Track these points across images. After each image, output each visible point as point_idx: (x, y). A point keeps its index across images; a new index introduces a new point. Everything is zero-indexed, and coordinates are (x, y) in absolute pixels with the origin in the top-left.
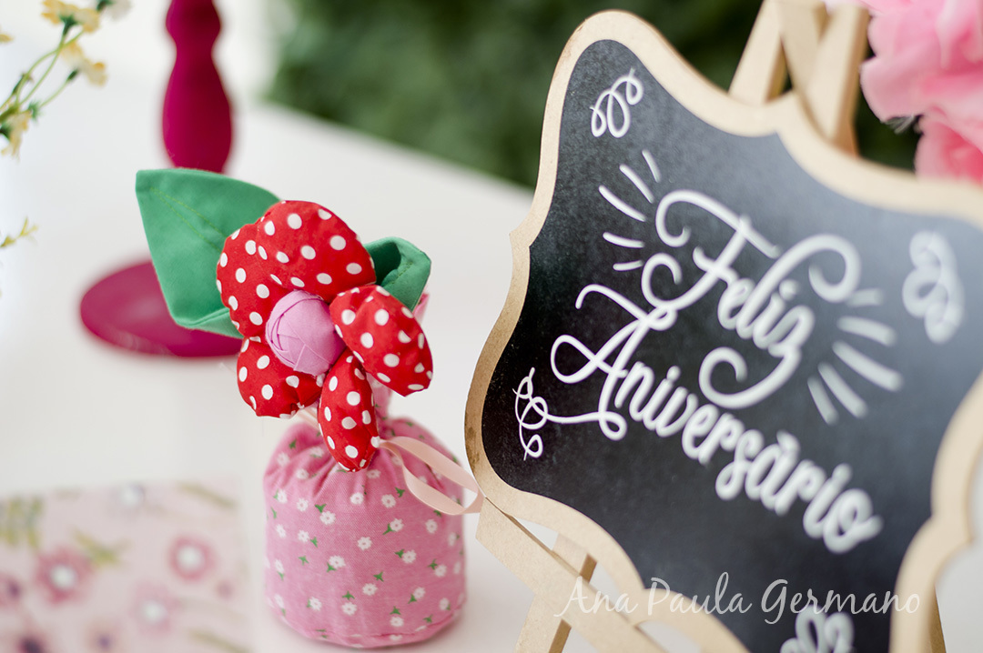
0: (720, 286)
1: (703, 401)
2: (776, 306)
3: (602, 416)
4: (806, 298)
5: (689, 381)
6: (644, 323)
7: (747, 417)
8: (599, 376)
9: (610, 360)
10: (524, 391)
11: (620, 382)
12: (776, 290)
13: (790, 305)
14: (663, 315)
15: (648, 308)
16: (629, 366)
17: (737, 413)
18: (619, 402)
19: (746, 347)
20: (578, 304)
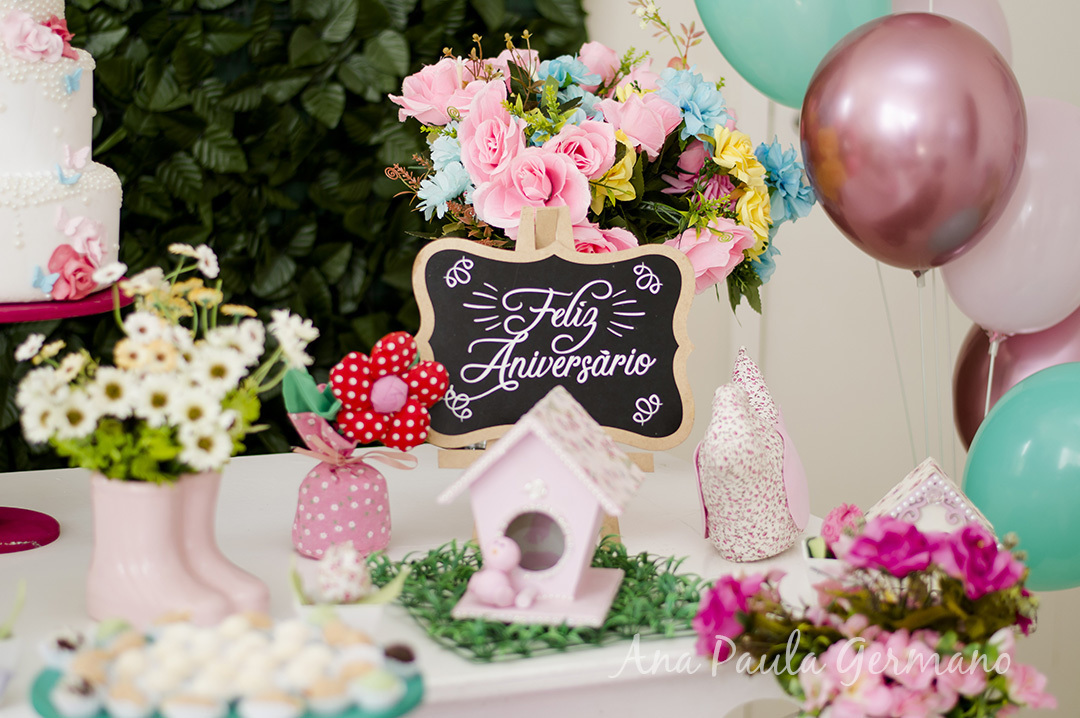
0: (549, 315)
1: (556, 357)
2: (579, 311)
3: (503, 385)
4: (592, 303)
5: (547, 352)
6: (512, 343)
7: (581, 353)
8: (495, 372)
9: (499, 362)
10: (450, 395)
11: (508, 369)
12: (577, 305)
13: (585, 310)
14: (522, 336)
15: (513, 337)
16: (511, 361)
17: (574, 354)
18: (510, 376)
19: (571, 330)
20: (470, 351)
